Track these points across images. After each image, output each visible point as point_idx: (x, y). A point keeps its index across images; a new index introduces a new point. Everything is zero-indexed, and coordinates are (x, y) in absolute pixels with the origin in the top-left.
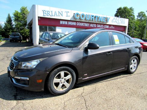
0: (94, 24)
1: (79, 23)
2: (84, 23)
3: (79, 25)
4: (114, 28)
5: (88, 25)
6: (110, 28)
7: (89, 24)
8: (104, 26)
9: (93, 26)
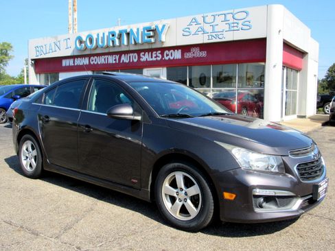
0: (131, 55)
1: (96, 57)
2: (106, 57)
3: (96, 63)
4: (204, 54)
5: (115, 60)
6: (188, 55)
7: (117, 57)
8: (162, 54)
9: (127, 61)
